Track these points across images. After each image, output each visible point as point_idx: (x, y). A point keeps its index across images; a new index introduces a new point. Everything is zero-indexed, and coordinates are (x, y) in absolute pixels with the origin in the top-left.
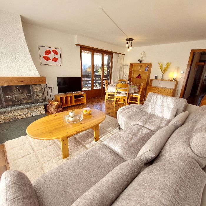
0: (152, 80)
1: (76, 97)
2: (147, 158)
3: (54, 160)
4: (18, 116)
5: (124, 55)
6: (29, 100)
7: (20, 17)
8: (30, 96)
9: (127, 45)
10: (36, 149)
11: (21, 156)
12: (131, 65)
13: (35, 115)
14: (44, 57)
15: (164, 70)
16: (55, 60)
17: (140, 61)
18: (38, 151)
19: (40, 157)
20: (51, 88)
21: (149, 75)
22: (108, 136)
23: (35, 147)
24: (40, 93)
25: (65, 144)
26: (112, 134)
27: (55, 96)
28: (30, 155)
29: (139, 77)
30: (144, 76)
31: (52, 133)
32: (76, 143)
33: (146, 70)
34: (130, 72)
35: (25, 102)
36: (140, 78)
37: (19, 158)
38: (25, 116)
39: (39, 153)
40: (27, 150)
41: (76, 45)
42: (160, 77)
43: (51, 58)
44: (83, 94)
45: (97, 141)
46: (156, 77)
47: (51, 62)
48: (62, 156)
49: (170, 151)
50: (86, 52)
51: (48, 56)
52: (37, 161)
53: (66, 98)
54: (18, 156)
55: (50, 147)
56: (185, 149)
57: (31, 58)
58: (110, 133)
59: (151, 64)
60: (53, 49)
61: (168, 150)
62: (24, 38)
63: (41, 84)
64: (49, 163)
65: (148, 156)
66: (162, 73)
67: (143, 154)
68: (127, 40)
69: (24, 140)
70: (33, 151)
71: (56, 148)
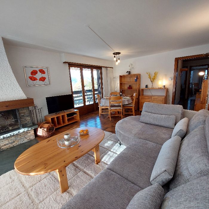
0: (143, 90)
1: (68, 115)
2: (164, 180)
3: (51, 197)
4: (3, 146)
5: (113, 68)
6: (16, 126)
7: (1, 39)
8: (17, 121)
9: (115, 59)
10: (27, 185)
11: (9, 199)
12: (121, 77)
13: (24, 142)
14: (31, 78)
15: (153, 79)
16: (43, 79)
17: (129, 73)
18: (31, 188)
19: (33, 196)
20: (40, 110)
21: (140, 85)
22: (109, 155)
23: (26, 183)
24: (27, 116)
25: (63, 175)
26: (113, 152)
27: (45, 117)
28: (21, 195)
29: (130, 87)
30: (135, 87)
31: (46, 164)
32: (75, 170)
33: (136, 80)
34: (121, 84)
35: (10, 128)
36: (131, 89)
37: (7, 202)
38: (11, 145)
39: (32, 190)
40: (16, 189)
41: (64, 63)
42: (150, 86)
43: (38, 78)
44: (76, 111)
45: (99, 164)
46: (147, 86)
47: (38, 82)
48: (60, 189)
49: (187, 169)
50: (74, 69)
51: (35, 76)
52: (31, 202)
53: (58, 118)
54: (6, 199)
55: (45, 179)
56: (206, 165)
57: (16, 81)
58: (110, 151)
59: (140, 75)
60: (40, 69)
61: (185, 168)
62: (7, 60)
63: (28, 107)
64: (46, 202)
65: (164, 177)
66: (152, 82)
67: (158, 176)
68: (114, 54)
69: (12, 176)
70: (24, 189)
71: (53, 180)
